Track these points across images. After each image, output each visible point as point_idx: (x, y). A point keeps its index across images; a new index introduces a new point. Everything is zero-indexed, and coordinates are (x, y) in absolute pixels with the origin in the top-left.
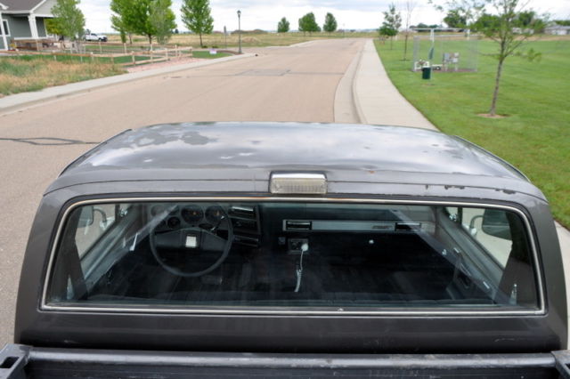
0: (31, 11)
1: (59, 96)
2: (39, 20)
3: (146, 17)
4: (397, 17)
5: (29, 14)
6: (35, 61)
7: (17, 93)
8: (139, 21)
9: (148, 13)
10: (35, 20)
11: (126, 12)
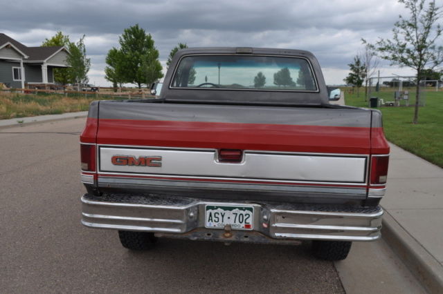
0: (45, 61)
1: (76, 118)
2: (50, 68)
3: (137, 68)
4: (362, 68)
5: (42, 63)
6: (51, 97)
7: (44, 115)
8: (131, 71)
9: (139, 65)
10: (46, 68)
11: (120, 63)
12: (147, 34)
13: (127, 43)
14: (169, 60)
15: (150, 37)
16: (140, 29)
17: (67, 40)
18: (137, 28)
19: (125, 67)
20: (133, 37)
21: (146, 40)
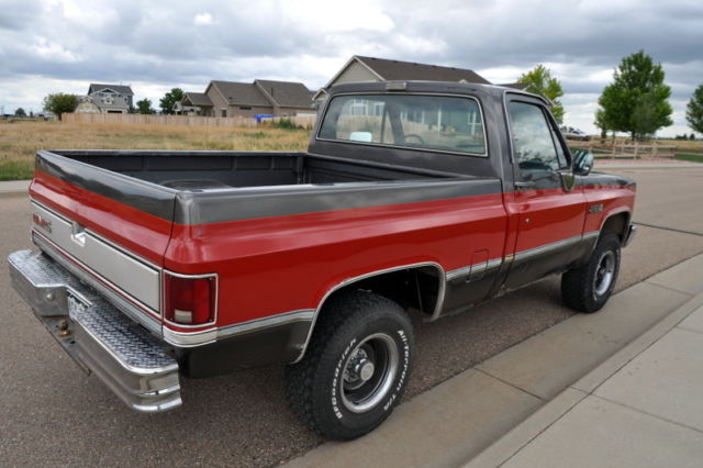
12: (655, 63)
13: (624, 77)
14: (692, 100)
15: (660, 67)
16: (644, 56)
17: (548, 75)
18: (641, 55)
19: (615, 110)
20: (633, 68)
21: (652, 72)
